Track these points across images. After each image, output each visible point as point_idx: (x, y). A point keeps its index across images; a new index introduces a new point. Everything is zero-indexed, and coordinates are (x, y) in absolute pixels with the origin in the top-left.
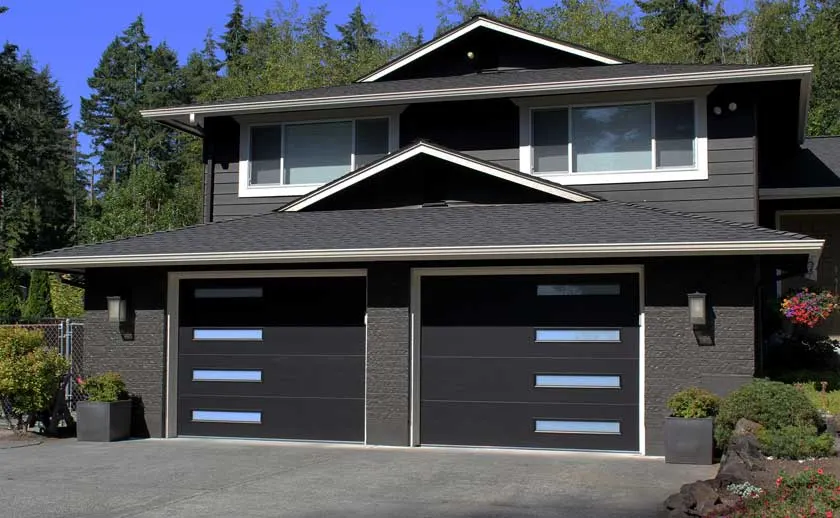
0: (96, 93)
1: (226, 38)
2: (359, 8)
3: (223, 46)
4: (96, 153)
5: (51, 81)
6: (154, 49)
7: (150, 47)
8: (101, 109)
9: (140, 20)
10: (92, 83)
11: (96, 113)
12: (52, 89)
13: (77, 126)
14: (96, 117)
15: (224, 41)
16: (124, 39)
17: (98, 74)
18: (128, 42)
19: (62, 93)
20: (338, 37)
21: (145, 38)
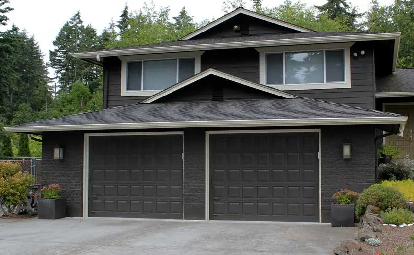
0: (57, 48)
1: (120, 22)
2: (184, 8)
3: (119, 26)
4: (57, 77)
5: (35, 42)
6: (85, 27)
7: (83, 26)
8: (59, 56)
9: (79, 13)
10: (55, 43)
11: (57, 58)
12: (35, 46)
13: (47, 64)
14: (57, 60)
15: (119, 24)
16: (70, 22)
17: (58, 39)
18: (72, 23)
19: (40, 48)
20: (174, 22)
21: (81, 22)
